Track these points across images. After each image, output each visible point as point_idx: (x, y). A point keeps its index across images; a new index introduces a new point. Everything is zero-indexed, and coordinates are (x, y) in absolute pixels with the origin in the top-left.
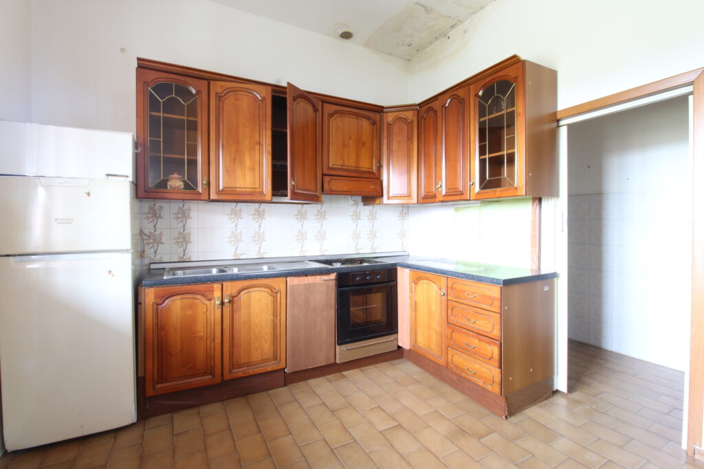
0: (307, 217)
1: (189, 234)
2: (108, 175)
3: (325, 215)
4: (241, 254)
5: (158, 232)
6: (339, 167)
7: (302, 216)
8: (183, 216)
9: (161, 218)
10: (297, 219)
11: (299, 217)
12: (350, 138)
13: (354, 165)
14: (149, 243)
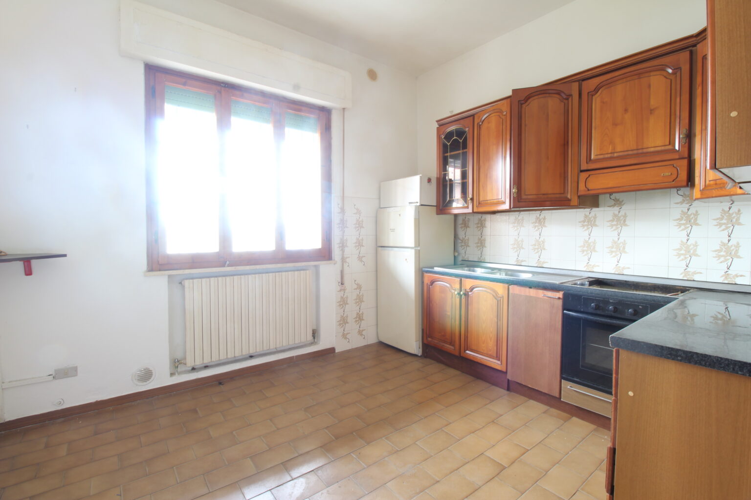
0: (597, 223)
1: (484, 240)
2: (410, 203)
3: (625, 221)
4: (522, 261)
5: (467, 238)
6: (609, 156)
7: (590, 223)
8: (481, 225)
9: (469, 227)
10: (583, 226)
11: (586, 223)
12: (626, 110)
13: (635, 148)
14: (462, 246)
